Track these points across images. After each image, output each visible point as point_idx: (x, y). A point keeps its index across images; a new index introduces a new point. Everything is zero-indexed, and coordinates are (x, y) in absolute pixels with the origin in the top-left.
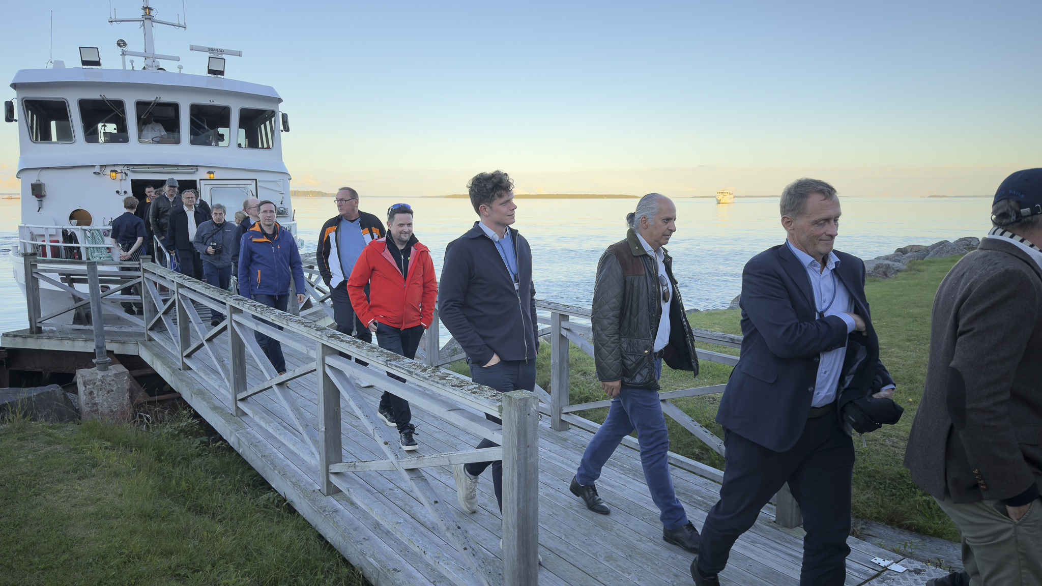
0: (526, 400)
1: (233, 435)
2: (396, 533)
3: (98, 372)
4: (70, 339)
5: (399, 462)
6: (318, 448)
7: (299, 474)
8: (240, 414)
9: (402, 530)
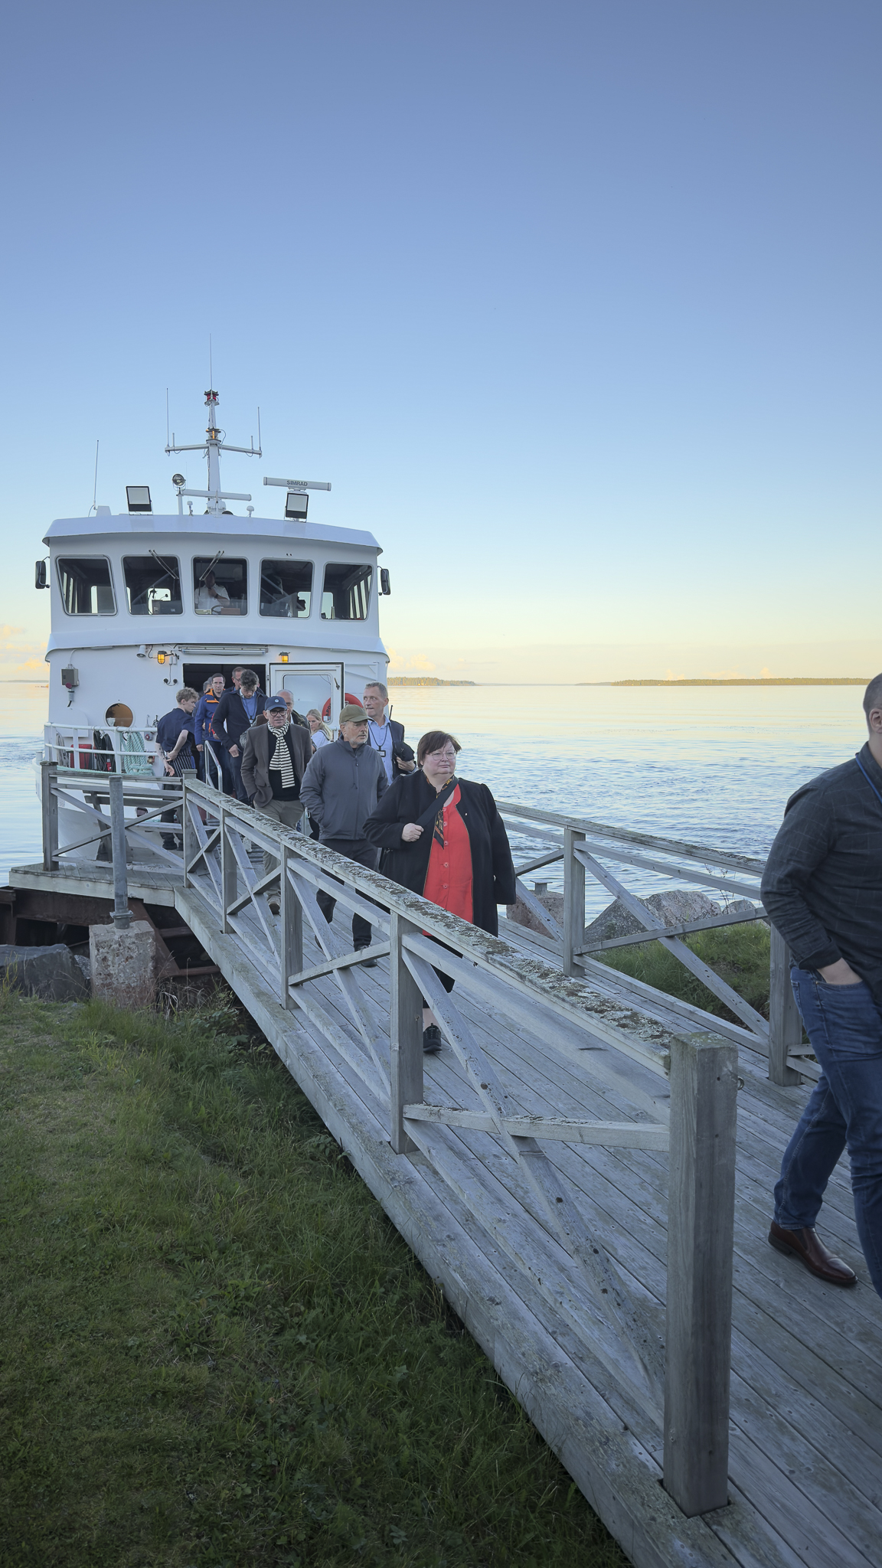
0: (714, 1051)
1: (279, 1038)
2: (497, 1238)
3: (115, 930)
4: (90, 880)
5: (503, 1122)
6: (389, 1074)
7: (363, 1113)
8: (291, 1006)
9: (505, 1234)
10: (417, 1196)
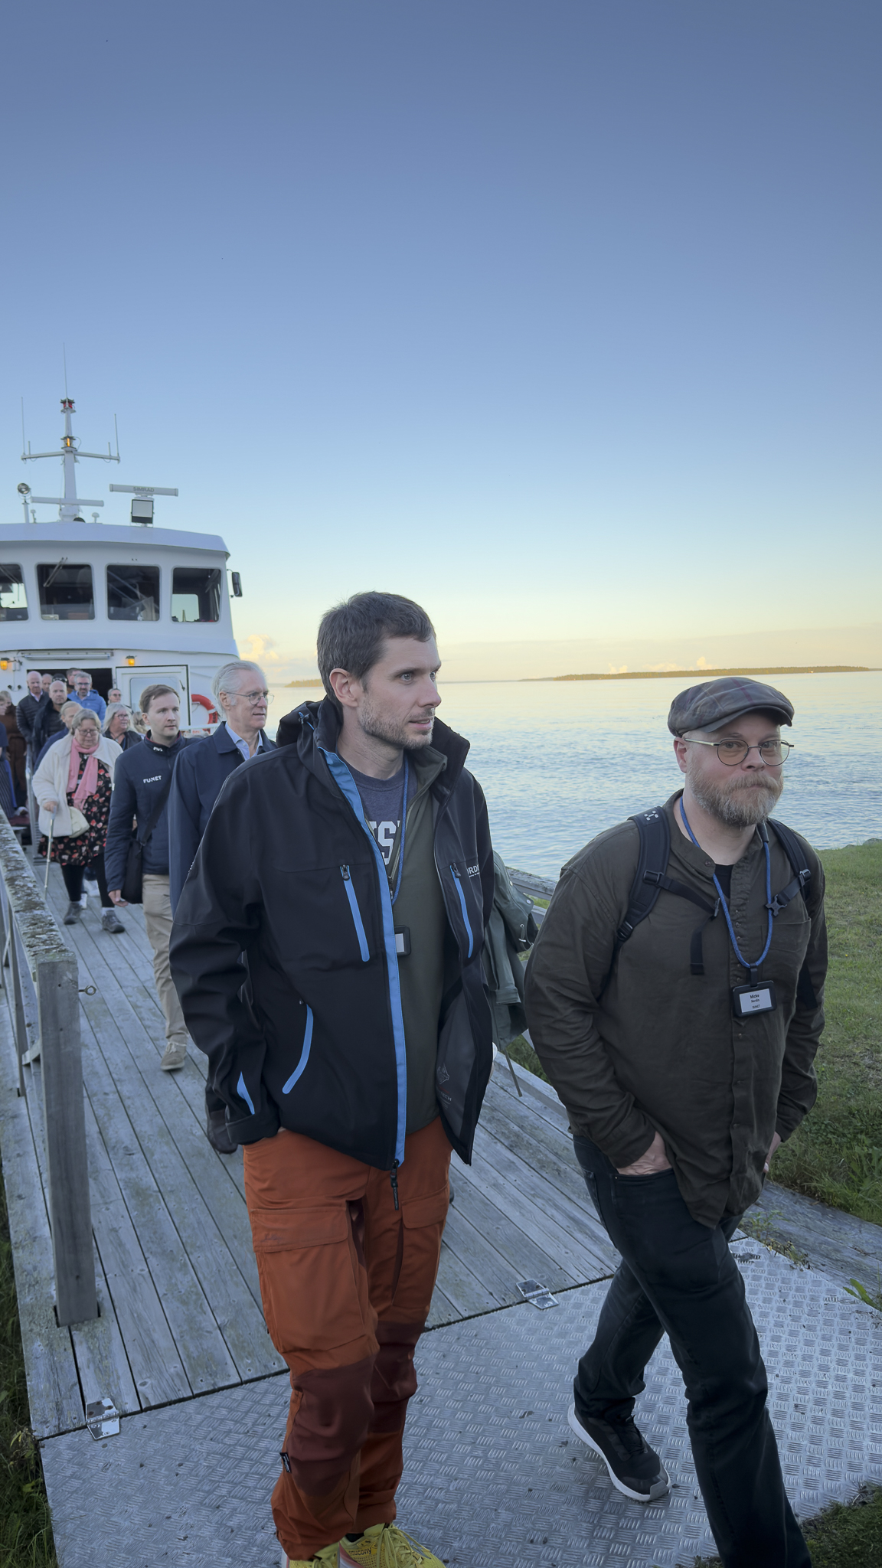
0: (53, 966)
10: (14, 1127)
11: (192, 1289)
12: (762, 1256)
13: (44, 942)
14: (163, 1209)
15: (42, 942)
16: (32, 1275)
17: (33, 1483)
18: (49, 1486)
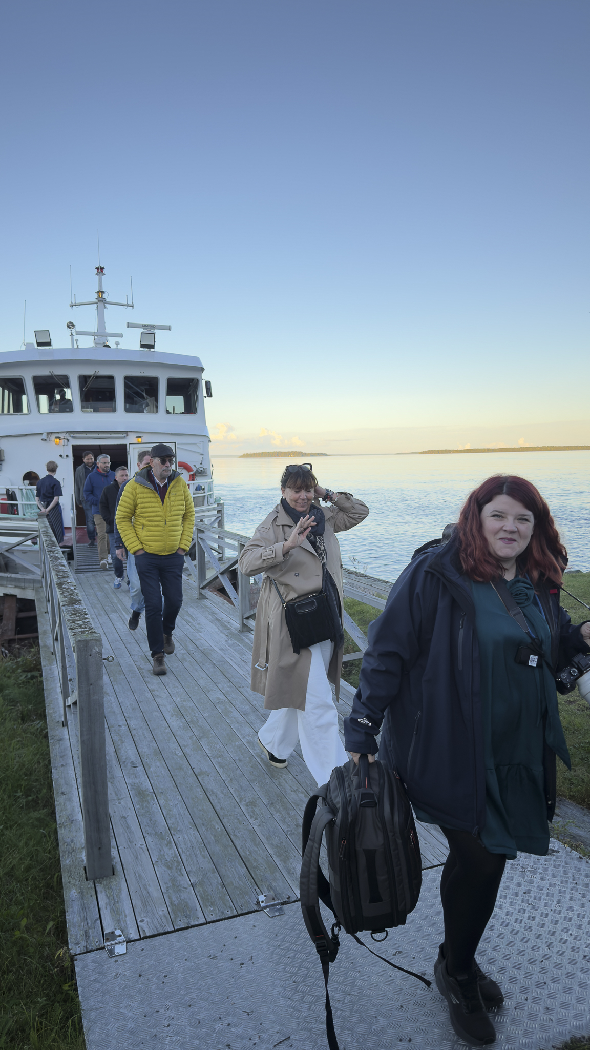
0: (86, 642)
7: (59, 707)
10: (60, 747)
11: (175, 859)
12: (561, 851)
13: (81, 626)
14: (156, 805)
15: (79, 626)
16: (70, 845)
17: (70, 984)
18: (80, 986)
